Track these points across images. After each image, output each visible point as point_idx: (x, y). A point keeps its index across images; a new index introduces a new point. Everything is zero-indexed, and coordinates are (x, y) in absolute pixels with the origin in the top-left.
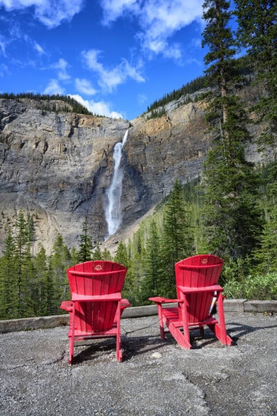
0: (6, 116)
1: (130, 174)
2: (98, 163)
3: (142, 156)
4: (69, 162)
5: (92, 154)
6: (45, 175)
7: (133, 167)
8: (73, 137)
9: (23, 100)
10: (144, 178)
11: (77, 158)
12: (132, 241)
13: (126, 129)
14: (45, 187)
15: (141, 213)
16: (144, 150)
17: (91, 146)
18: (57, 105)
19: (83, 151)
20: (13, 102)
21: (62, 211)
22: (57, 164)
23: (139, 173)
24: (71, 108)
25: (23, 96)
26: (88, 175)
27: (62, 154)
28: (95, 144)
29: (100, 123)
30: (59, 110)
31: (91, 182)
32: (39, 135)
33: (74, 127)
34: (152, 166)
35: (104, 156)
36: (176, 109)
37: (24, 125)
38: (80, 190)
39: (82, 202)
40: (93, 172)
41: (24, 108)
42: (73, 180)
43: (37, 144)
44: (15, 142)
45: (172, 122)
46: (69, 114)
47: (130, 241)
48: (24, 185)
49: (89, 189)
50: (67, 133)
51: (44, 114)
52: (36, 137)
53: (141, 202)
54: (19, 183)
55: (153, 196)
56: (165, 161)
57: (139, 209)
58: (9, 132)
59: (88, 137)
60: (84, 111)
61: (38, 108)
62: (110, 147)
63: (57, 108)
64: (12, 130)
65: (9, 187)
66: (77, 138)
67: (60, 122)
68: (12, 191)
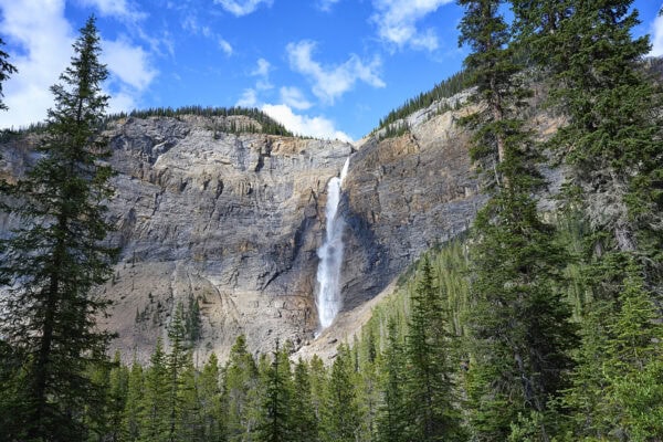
0: (159, 142)
1: (354, 227)
2: (302, 211)
3: (374, 197)
4: (256, 211)
5: (293, 197)
6: (218, 233)
7: (358, 216)
8: (262, 172)
9: (186, 117)
10: (376, 233)
11: (269, 205)
12: (360, 339)
13: (346, 156)
14: (219, 251)
15: (373, 292)
16: (376, 189)
17: (290, 185)
18: (237, 122)
19: (278, 192)
20: (170, 121)
21: (245, 290)
22: (238, 214)
23: (369, 226)
24: (259, 127)
25: (186, 111)
26: (286, 230)
27: (246, 199)
28: (297, 181)
29: (304, 148)
30: (241, 131)
31: (292, 241)
32: (209, 170)
33: (264, 155)
34: (390, 214)
35: (312, 199)
36: (425, 122)
37: (187, 154)
38: (274, 255)
39: (277, 274)
40: (294, 226)
41: (187, 129)
42: (263, 239)
43: (206, 184)
44: (172, 181)
45: (421, 144)
46: (256, 135)
47: (356, 340)
48: (186, 249)
49: (289, 253)
50: (253, 166)
51: (217, 137)
52: (204, 173)
53: (374, 272)
54: (178, 247)
55: (393, 262)
56: (411, 204)
57: (370, 285)
58: (163, 167)
59: (286, 170)
60: (279, 131)
61: (209, 129)
62: (322, 186)
63: (238, 127)
64: (169, 163)
65: (162, 253)
66: (268, 173)
67: (242, 149)
68: (166, 260)
